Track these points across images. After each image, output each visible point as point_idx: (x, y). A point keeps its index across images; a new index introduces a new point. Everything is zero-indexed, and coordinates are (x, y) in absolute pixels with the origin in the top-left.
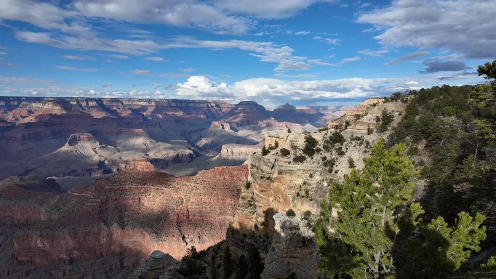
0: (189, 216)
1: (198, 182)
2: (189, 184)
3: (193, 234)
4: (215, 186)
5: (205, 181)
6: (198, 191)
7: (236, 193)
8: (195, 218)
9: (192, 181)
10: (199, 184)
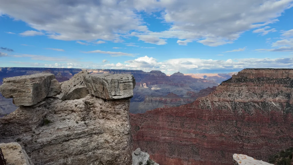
0: (143, 136)
1: (147, 116)
2: (142, 118)
3: (147, 147)
4: (157, 119)
5: (151, 116)
6: (148, 122)
7: (170, 123)
8: (147, 138)
9: (143, 116)
10: (148, 118)
